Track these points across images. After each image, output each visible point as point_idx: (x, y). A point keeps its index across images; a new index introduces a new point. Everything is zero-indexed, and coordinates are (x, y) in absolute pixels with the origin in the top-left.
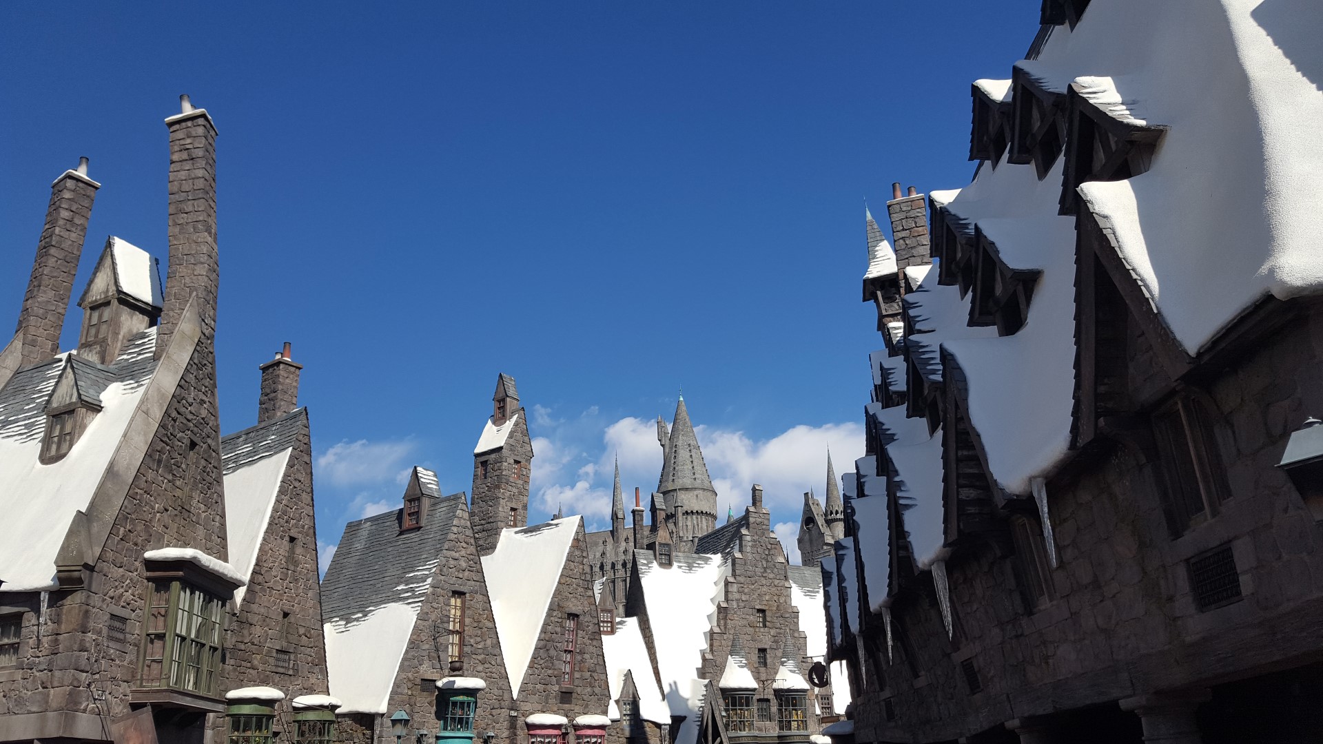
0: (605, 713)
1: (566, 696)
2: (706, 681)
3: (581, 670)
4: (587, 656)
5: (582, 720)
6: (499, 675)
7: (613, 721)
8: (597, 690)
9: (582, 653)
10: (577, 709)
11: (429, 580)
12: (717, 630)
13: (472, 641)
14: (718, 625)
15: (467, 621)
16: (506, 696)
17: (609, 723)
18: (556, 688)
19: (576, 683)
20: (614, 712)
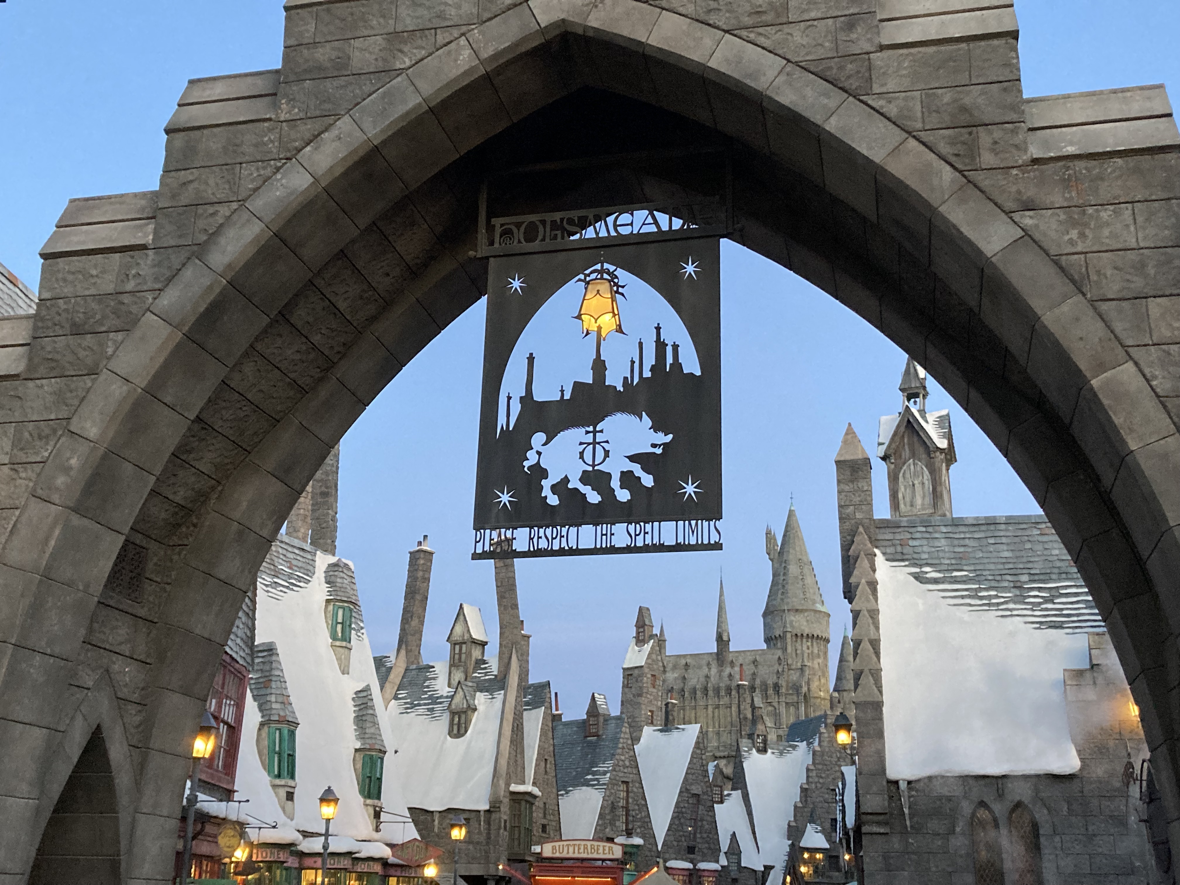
0: (717, 861)
1: (691, 850)
2: (790, 842)
3: (700, 833)
4: (705, 823)
5: (702, 866)
6: (649, 835)
7: (722, 867)
8: (712, 846)
9: (702, 820)
10: (699, 858)
11: (608, 775)
12: (800, 805)
13: (634, 813)
14: (801, 801)
15: (630, 800)
16: (654, 849)
17: (720, 868)
18: (685, 844)
19: (698, 840)
20: (723, 861)
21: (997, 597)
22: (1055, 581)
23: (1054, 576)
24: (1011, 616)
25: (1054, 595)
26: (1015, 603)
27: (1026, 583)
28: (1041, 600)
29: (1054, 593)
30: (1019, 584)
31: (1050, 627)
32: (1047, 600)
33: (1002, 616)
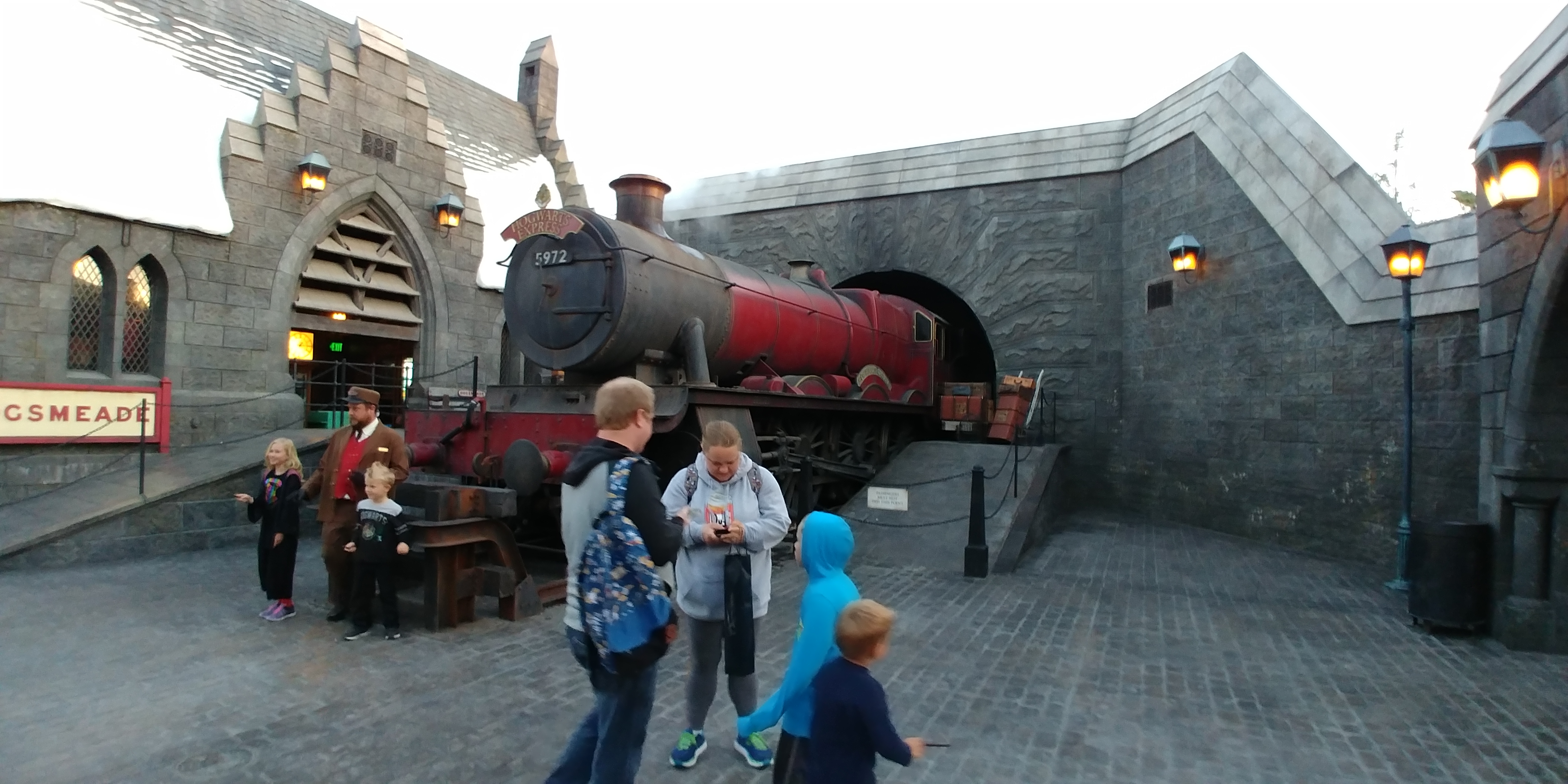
21: (138, 15)
22: (210, 27)
23: (209, 22)
24: (156, 42)
25: (207, 41)
26: (163, 31)
27: (178, 15)
28: (193, 40)
29: (208, 38)
30: (167, 12)
31: (202, 71)
32: (199, 42)
33: (144, 39)
